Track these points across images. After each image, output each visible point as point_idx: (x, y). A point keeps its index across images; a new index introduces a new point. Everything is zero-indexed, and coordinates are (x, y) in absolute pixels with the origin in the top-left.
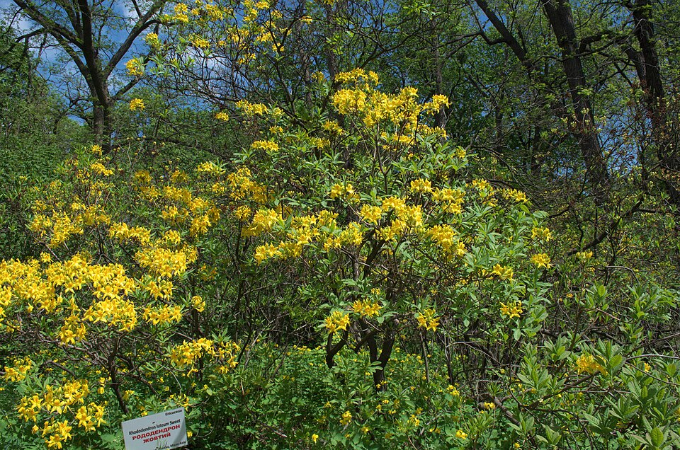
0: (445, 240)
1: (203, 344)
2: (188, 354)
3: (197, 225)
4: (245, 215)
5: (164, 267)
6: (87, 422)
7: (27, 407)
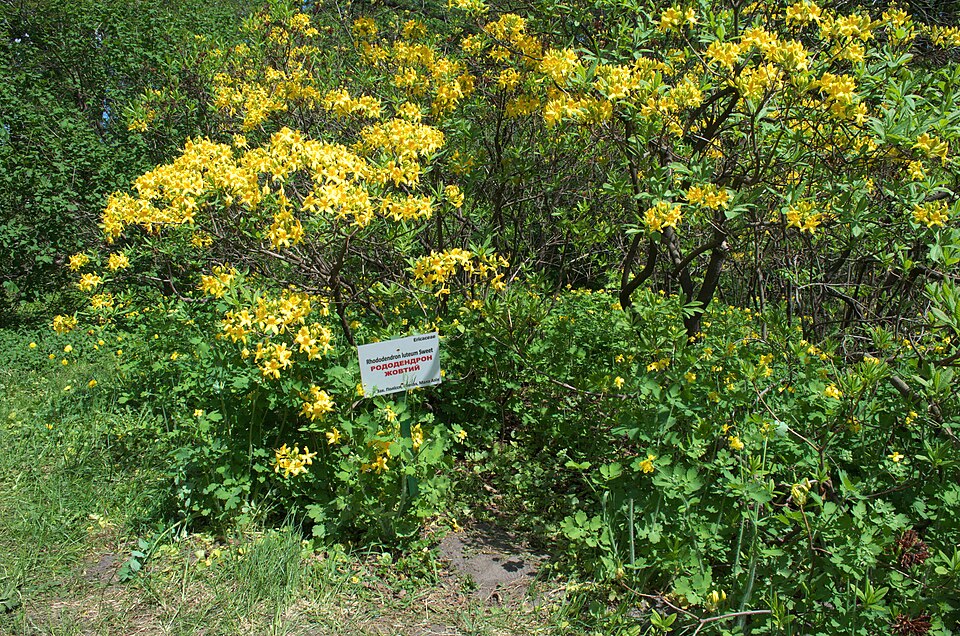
0: (841, 94)
1: (458, 257)
2: (437, 268)
3: (444, 95)
4: (512, 82)
5: (406, 143)
6: (310, 347)
7: (234, 324)
